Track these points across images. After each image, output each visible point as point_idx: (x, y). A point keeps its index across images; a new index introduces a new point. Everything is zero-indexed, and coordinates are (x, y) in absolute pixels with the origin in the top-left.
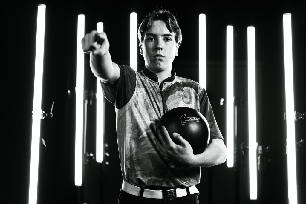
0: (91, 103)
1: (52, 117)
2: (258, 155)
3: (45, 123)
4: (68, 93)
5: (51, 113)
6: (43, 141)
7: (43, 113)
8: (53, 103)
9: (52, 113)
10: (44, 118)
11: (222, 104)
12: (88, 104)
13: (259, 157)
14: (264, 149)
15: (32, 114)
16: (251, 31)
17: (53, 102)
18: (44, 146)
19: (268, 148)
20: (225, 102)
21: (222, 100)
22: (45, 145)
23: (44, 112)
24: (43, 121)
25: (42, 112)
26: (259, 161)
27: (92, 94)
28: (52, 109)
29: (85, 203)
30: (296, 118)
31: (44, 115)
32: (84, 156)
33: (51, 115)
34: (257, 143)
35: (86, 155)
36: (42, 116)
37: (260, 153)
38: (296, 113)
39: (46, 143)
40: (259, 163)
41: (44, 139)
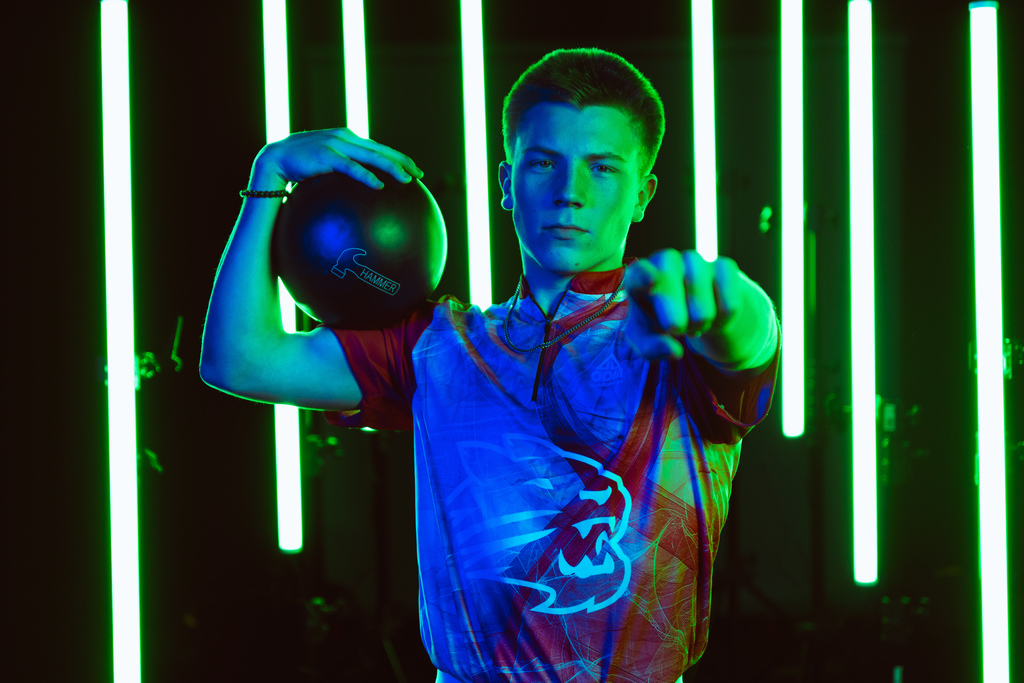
1: (178, 368)
2: (882, 433)
3: (149, 397)
5: (174, 357)
6: (152, 455)
8: (180, 321)
9: (178, 355)
10: (150, 374)
11: (765, 226)
13: (886, 443)
14: (901, 416)
15: (104, 376)
17: (177, 320)
18: (155, 471)
19: (915, 410)
20: (775, 221)
21: (767, 213)
22: (159, 468)
26: (886, 453)
28: (176, 344)
29: (318, 601)
30: (1010, 371)
31: (149, 367)
32: (307, 449)
33: (175, 364)
34: (879, 399)
35: (313, 444)
36: (143, 371)
37: (889, 427)
38: (1009, 354)
39: (161, 461)
40: (886, 462)
41: (153, 450)
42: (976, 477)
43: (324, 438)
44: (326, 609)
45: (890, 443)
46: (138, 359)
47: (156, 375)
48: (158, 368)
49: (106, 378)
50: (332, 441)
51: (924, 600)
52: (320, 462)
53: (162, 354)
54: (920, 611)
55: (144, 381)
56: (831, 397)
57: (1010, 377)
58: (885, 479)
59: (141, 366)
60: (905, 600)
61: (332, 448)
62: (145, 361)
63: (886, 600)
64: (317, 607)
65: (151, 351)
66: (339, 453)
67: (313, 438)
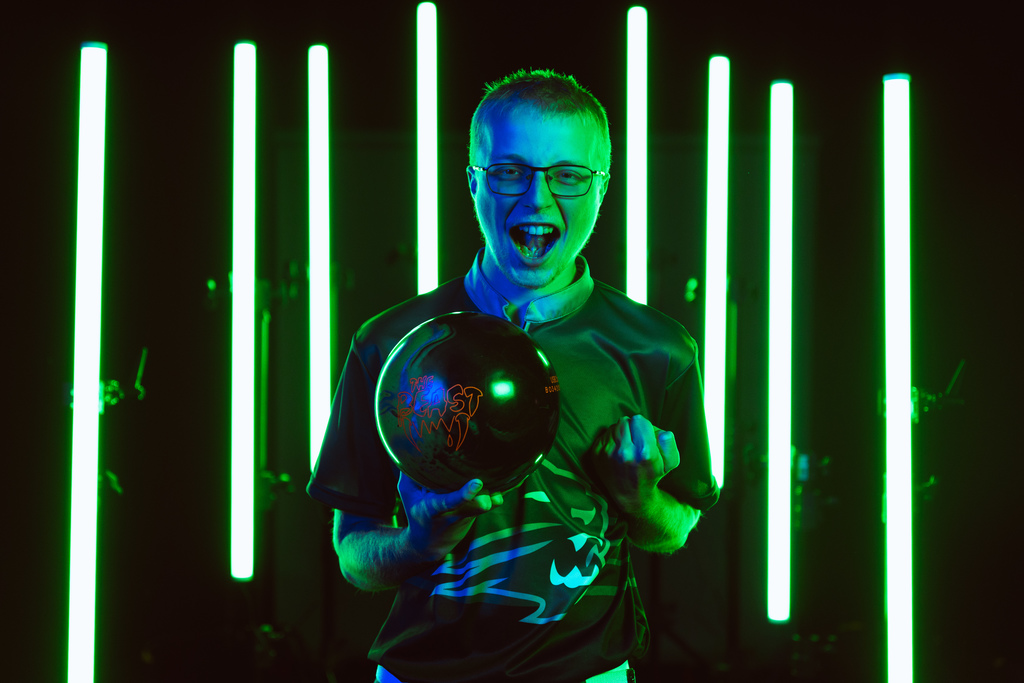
1: (141, 397)
2: (796, 483)
3: (113, 422)
5: (138, 385)
6: (113, 477)
8: (145, 352)
9: (142, 384)
10: (114, 402)
11: (690, 296)
13: (799, 491)
14: (814, 467)
15: (70, 399)
17: (142, 352)
18: (115, 492)
19: (826, 461)
20: (700, 291)
21: (692, 284)
22: (119, 490)
23: (114, 383)
26: (800, 500)
28: (140, 373)
29: (266, 628)
30: (916, 415)
31: (114, 394)
32: (261, 484)
33: (138, 392)
34: (794, 449)
35: (267, 480)
36: (108, 398)
37: (802, 476)
38: (916, 399)
39: (121, 483)
40: (799, 509)
41: (115, 472)
42: (883, 515)
43: (277, 475)
44: (273, 636)
45: (803, 491)
46: (103, 385)
47: (120, 402)
48: (122, 395)
49: (72, 401)
50: (285, 478)
51: (832, 638)
52: (272, 497)
53: (126, 382)
54: (828, 648)
55: (107, 407)
56: (748, 448)
57: (917, 421)
58: (798, 525)
59: (106, 393)
60: (815, 638)
61: (285, 484)
62: (110, 389)
63: (796, 638)
64: (265, 634)
65: (116, 379)
66: (291, 489)
67: (268, 475)
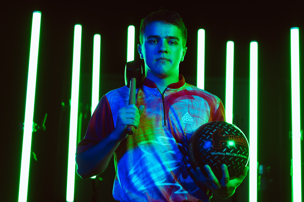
0: (86, 116)
1: (44, 130)
2: (259, 175)
3: (36, 136)
4: (62, 105)
5: (43, 125)
6: (35, 155)
7: (36, 126)
8: (46, 115)
9: (45, 125)
10: (35, 131)
12: (83, 118)
13: (260, 177)
14: (264, 169)
15: (23, 126)
16: (254, 47)
19: (269, 168)
22: (36, 159)
23: (36, 124)
24: (34, 134)
25: (34, 124)
26: (260, 181)
27: (87, 107)
28: (44, 121)
31: (36, 128)
33: (43, 128)
34: (258, 162)
36: (34, 129)
37: (261, 172)
39: (37, 157)
40: (259, 183)
45: (261, 178)
48: (38, 128)
53: (40, 124)
